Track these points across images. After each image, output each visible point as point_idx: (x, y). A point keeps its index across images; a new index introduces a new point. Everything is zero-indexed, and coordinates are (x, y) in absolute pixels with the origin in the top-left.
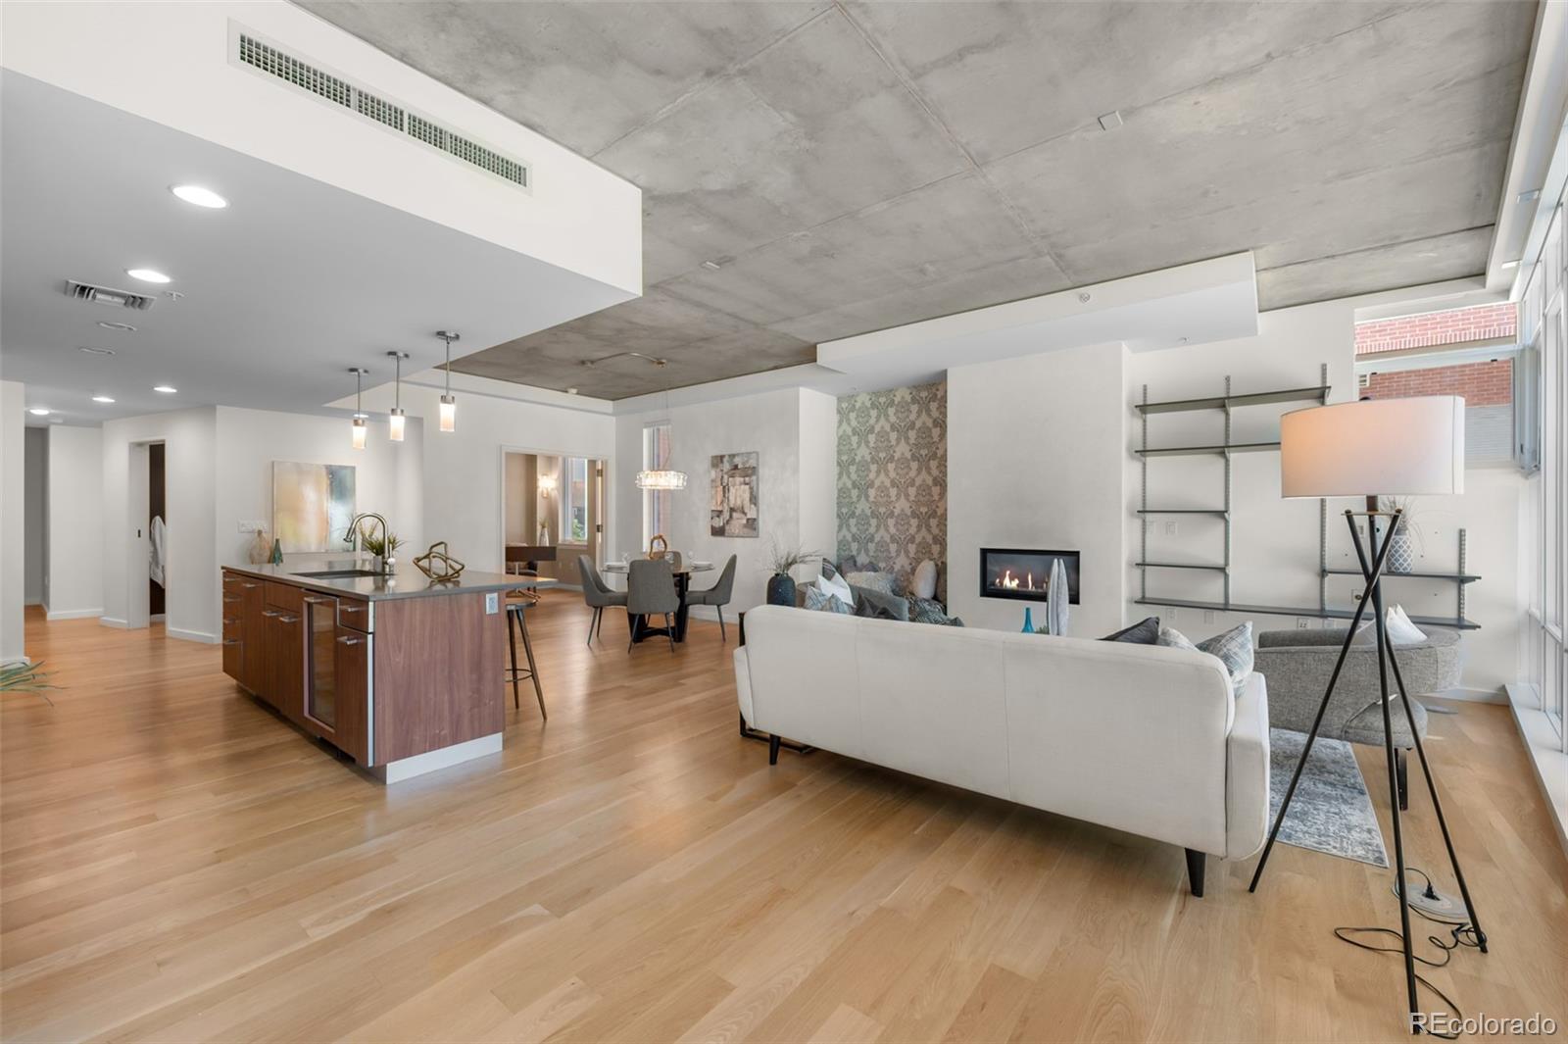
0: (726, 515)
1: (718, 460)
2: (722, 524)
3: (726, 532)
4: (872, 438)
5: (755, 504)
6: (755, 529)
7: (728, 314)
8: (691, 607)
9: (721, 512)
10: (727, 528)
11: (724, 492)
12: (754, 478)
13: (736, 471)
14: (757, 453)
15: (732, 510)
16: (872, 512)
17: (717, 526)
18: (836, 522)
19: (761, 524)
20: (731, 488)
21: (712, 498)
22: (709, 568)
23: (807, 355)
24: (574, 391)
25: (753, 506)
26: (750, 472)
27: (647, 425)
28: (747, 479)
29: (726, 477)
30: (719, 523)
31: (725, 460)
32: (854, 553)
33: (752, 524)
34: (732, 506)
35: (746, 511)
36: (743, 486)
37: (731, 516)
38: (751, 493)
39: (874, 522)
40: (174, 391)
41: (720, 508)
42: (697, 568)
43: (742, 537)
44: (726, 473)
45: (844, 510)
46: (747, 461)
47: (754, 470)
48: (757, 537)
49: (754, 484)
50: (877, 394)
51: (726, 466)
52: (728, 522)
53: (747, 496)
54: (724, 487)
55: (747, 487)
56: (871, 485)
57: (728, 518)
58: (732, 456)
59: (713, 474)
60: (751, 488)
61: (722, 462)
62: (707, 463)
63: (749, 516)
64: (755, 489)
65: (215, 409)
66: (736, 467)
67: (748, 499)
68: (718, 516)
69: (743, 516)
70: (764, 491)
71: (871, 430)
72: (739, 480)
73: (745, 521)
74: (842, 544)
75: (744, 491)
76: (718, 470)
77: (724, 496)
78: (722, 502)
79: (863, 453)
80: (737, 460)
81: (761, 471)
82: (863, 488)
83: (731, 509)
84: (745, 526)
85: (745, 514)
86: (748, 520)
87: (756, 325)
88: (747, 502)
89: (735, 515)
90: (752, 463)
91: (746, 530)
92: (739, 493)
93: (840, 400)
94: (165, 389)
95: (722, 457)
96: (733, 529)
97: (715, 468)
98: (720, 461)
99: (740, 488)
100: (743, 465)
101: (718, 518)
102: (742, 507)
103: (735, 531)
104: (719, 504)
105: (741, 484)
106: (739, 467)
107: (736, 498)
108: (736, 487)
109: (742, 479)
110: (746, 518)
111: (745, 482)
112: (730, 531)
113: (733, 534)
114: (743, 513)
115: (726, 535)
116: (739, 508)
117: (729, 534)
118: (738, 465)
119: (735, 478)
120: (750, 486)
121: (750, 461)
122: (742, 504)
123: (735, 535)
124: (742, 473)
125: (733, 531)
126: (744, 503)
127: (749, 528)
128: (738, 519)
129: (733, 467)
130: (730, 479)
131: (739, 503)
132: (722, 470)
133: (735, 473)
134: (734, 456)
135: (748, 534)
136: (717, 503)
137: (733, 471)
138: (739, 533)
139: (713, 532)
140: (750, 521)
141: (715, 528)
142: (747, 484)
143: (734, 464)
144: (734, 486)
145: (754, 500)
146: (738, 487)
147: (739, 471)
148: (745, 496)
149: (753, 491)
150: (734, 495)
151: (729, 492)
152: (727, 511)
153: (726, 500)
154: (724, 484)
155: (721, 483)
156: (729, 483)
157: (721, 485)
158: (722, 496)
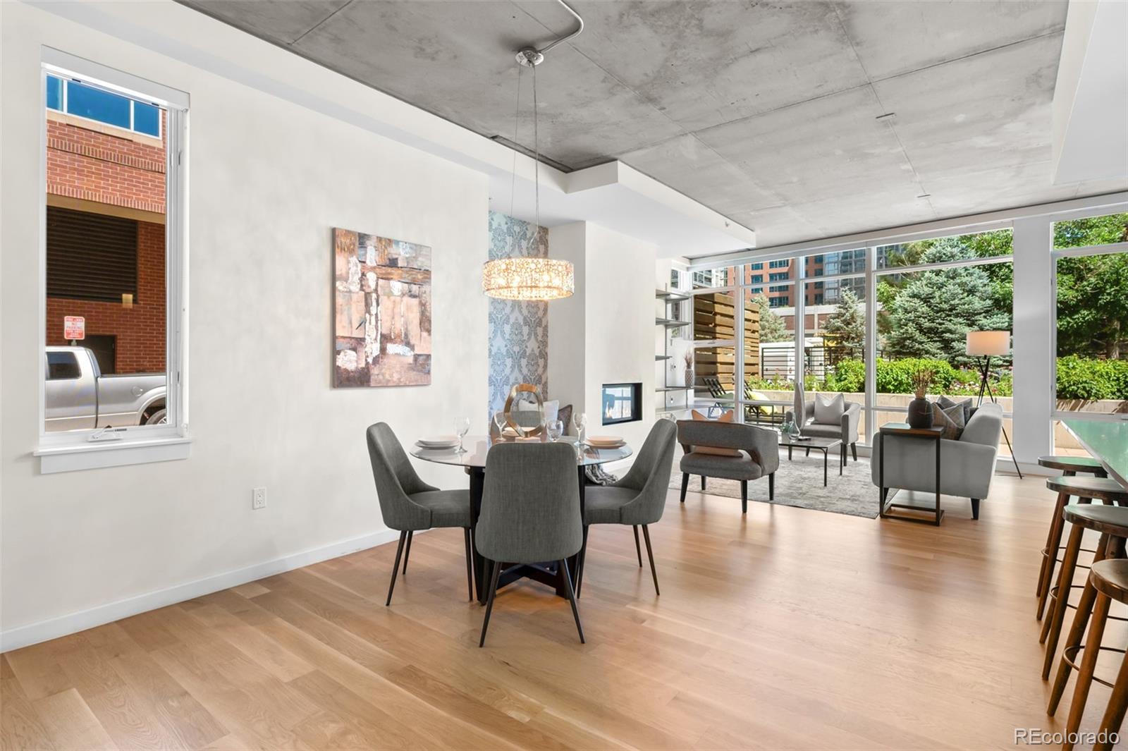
0: (373, 348)
1: (348, 240)
2: (363, 365)
3: (372, 377)
5: (428, 332)
6: (427, 372)
9: (361, 341)
10: (375, 371)
11: (367, 305)
12: (425, 288)
13: (393, 270)
14: (431, 248)
15: (385, 339)
17: (350, 367)
20: (383, 299)
21: (336, 311)
25: (425, 334)
26: (419, 277)
28: (415, 288)
29: (371, 277)
30: (352, 362)
31: (369, 243)
33: (422, 364)
34: (385, 332)
35: (412, 342)
36: (406, 299)
38: (423, 313)
41: (357, 334)
43: (403, 386)
44: (373, 269)
46: (415, 258)
47: (425, 276)
48: (427, 386)
49: (427, 298)
51: (372, 256)
52: (376, 360)
53: (415, 317)
54: (367, 295)
55: (415, 301)
57: (376, 352)
58: (384, 241)
59: (340, 264)
60: (423, 305)
61: (362, 245)
63: (417, 351)
64: (428, 308)
66: (393, 263)
67: (417, 321)
68: (354, 349)
69: (408, 349)
72: (397, 286)
73: (411, 360)
75: (409, 308)
76: (351, 259)
78: (362, 323)
80: (394, 251)
81: (435, 279)
83: (382, 335)
84: (410, 368)
85: (412, 348)
86: (416, 357)
88: (414, 328)
89: (392, 348)
90: (424, 262)
91: (413, 374)
95: (362, 239)
96: (388, 372)
97: (346, 255)
98: (357, 244)
99: (402, 301)
100: (408, 262)
101: (354, 353)
102: (406, 335)
103: (391, 376)
104: (356, 324)
105: (403, 295)
106: (399, 265)
107: (393, 318)
108: (392, 298)
109: (406, 285)
110: (412, 353)
111: (410, 291)
112: (381, 377)
113: (389, 381)
114: (408, 344)
115: (372, 384)
116: (399, 336)
117: (380, 382)
118: (397, 259)
119: (392, 282)
120: (420, 302)
121: (420, 259)
122: (407, 329)
123: (389, 384)
124: (404, 275)
125: (387, 377)
126: (409, 328)
127: (418, 371)
128: (397, 354)
129: (388, 262)
130: (381, 282)
131: (399, 326)
132: (364, 262)
133: (390, 274)
134: (390, 242)
135: (416, 381)
136: (351, 323)
137: (389, 270)
138: (399, 379)
139: (342, 379)
140: (421, 360)
141: (346, 370)
142: (415, 296)
143: (390, 256)
144: (389, 297)
145: (427, 325)
146: (399, 299)
147: (400, 271)
148: (411, 316)
149: (425, 309)
150: (390, 312)
151: (378, 305)
152: (376, 339)
153: (373, 319)
154: (368, 290)
155: (362, 286)
156: (379, 289)
157: (362, 289)
158: (363, 312)
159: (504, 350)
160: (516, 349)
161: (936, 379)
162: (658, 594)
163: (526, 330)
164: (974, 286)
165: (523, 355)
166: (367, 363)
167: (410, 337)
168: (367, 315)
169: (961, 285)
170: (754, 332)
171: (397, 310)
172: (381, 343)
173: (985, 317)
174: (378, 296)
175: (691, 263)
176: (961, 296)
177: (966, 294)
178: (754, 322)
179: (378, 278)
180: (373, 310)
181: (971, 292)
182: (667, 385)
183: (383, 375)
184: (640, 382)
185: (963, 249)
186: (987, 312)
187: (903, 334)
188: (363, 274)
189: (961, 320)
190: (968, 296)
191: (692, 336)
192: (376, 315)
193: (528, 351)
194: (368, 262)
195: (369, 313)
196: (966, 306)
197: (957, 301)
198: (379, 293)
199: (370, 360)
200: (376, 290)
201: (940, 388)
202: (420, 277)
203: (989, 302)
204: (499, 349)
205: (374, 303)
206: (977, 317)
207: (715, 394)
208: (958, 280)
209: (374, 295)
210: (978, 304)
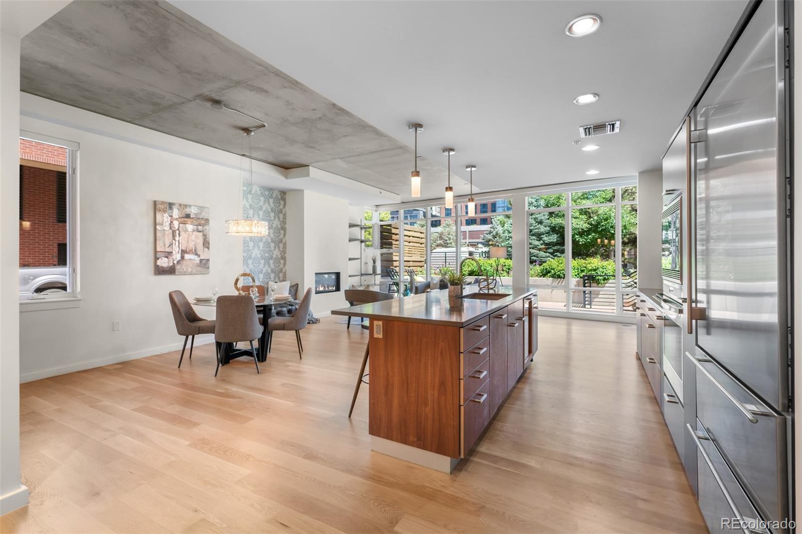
0: (177, 256)
1: (163, 206)
2: (171, 264)
3: (177, 270)
5: (208, 248)
6: (208, 268)
9: (170, 253)
10: (178, 267)
11: (174, 236)
12: (207, 227)
13: (188, 219)
14: (209, 208)
15: (184, 252)
17: (164, 265)
19: (213, 263)
20: (182, 233)
21: (157, 239)
25: (206, 249)
26: (202, 223)
28: (200, 228)
29: (176, 224)
30: (165, 263)
31: (174, 207)
33: (204, 264)
34: (183, 249)
35: (199, 253)
36: (195, 233)
37: (183, 257)
38: (205, 239)
41: (168, 250)
43: (194, 274)
44: (177, 219)
46: (200, 213)
47: (206, 221)
48: (208, 274)
49: (207, 232)
51: (176, 213)
52: (178, 262)
53: (200, 241)
54: (174, 232)
55: (201, 234)
57: (179, 258)
58: (183, 206)
59: (157, 217)
60: (205, 236)
61: (171, 208)
63: (202, 257)
64: (209, 237)
66: (188, 216)
67: (201, 243)
68: (167, 257)
69: (196, 257)
70: (212, 239)
72: (190, 227)
73: (197, 262)
75: (197, 237)
76: (165, 215)
77: (172, 239)
78: (171, 245)
80: (188, 211)
81: (213, 223)
83: (182, 250)
84: (198, 265)
85: (199, 256)
86: (201, 261)
88: (200, 247)
89: (187, 256)
91: (199, 269)
95: (171, 205)
96: (185, 268)
97: (162, 213)
98: (168, 208)
99: (193, 234)
100: (196, 216)
101: (167, 259)
102: (195, 250)
103: (187, 269)
104: (167, 245)
105: (194, 231)
106: (191, 217)
107: (188, 242)
108: (187, 233)
109: (195, 226)
110: (199, 258)
111: (197, 229)
112: (181, 270)
113: (186, 272)
114: (196, 254)
115: (177, 273)
116: (192, 250)
117: (181, 272)
118: (190, 214)
119: (187, 225)
120: (203, 234)
121: (203, 214)
122: (195, 247)
123: (187, 273)
124: (194, 221)
125: (185, 270)
126: (197, 247)
127: (202, 267)
128: (190, 259)
129: (185, 216)
130: (181, 225)
131: (191, 246)
132: (172, 216)
133: (187, 221)
134: (186, 206)
135: (201, 272)
136: (165, 245)
137: (186, 219)
138: (192, 271)
139: (159, 271)
140: (204, 262)
141: (162, 267)
142: (200, 232)
143: (186, 213)
144: (185, 232)
145: (207, 245)
146: (191, 233)
147: (192, 220)
148: (198, 241)
149: (206, 237)
150: (186, 239)
151: (180, 236)
152: (178, 252)
153: (177, 243)
154: (174, 229)
155: (171, 227)
156: (180, 229)
157: (171, 229)
158: (171, 240)
159: (259, 256)
160: (267, 255)
161: (504, 269)
162: (301, 358)
163: (272, 245)
164: (541, 220)
165: (271, 258)
166: (174, 264)
167: (197, 251)
168: (174, 241)
169: (535, 219)
170: (421, 244)
171: (190, 239)
172: (181, 254)
173: (546, 236)
174: (180, 232)
175: (377, 208)
176: (535, 225)
177: (537, 224)
178: (422, 238)
179: (179, 223)
180: (177, 238)
181: (541, 222)
182: (362, 273)
183: (183, 269)
184: (338, 271)
185: (537, 199)
186: (547, 233)
187: (507, 244)
188: (171, 222)
189: (534, 237)
190: (538, 225)
191: (379, 247)
192: (179, 241)
193: (274, 256)
194: (174, 216)
195: (176, 241)
196: (537, 230)
197: (532, 228)
198: (180, 230)
199: (175, 262)
200: (178, 229)
201: (505, 274)
202: (203, 222)
203: (548, 229)
204: (256, 255)
205: (178, 235)
206: (542, 236)
207: (392, 278)
208: (533, 216)
209: (177, 232)
210: (543, 229)
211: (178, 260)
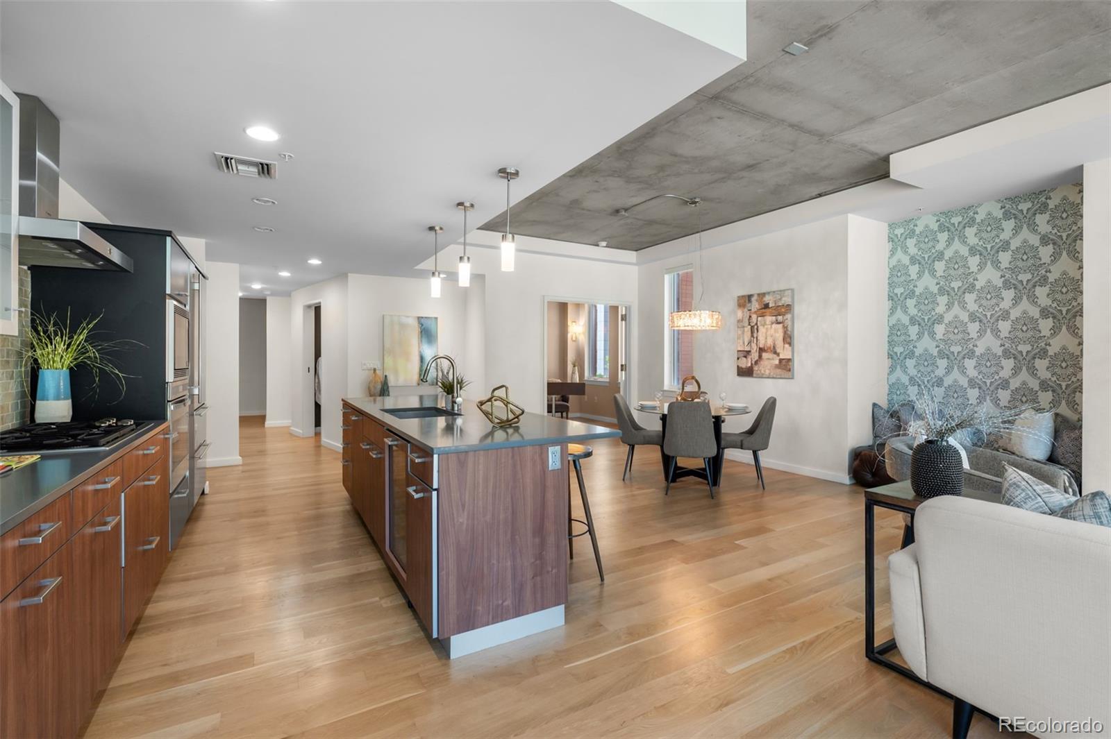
0: (755, 356)
1: (745, 301)
2: (749, 365)
3: (754, 372)
4: (940, 267)
5: (790, 344)
6: (790, 370)
7: (792, 126)
8: (726, 450)
9: (749, 352)
10: (756, 368)
11: (752, 332)
12: (788, 316)
13: (767, 310)
14: (792, 290)
15: (761, 350)
16: (939, 352)
17: (744, 366)
18: (887, 363)
19: (796, 365)
20: (761, 328)
21: (738, 338)
22: (744, 411)
23: (877, 171)
24: (604, 244)
25: (787, 346)
26: (781, 310)
27: (669, 271)
28: (780, 318)
29: (754, 317)
30: (746, 363)
31: (753, 299)
32: (913, 398)
33: (786, 366)
34: (761, 346)
35: (778, 351)
36: (774, 326)
37: (760, 357)
38: (785, 333)
39: (942, 363)
40: (320, 262)
41: (747, 349)
42: (730, 410)
43: (773, 378)
44: (755, 312)
45: (899, 350)
46: (780, 299)
47: (788, 308)
48: (792, 378)
49: (789, 323)
50: (947, 214)
51: (755, 305)
52: (756, 362)
53: (780, 335)
54: (752, 327)
55: (781, 325)
56: (940, 319)
57: (757, 358)
58: (761, 295)
59: (740, 314)
60: (785, 328)
61: (750, 301)
62: (732, 304)
63: (781, 357)
64: (789, 329)
65: (347, 277)
66: (766, 306)
67: (781, 338)
68: (745, 357)
69: (775, 356)
70: (799, 330)
71: (940, 256)
72: (769, 319)
73: (777, 362)
74: (893, 388)
75: (776, 331)
76: (746, 310)
77: (752, 336)
78: (750, 343)
79: (927, 283)
80: (767, 299)
81: (797, 309)
82: (926, 325)
83: (760, 349)
84: (777, 367)
85: (777, 354)
86: (781, 360)
87: (821, 136)
88: (780, 343)
89: (765, 355)
90: (786, 300)
91: (779, 371)
92: (770, 332)
93: (892, 226)
94: (315, 262)
95: (750, 297)
96: (763, 369)
97: (742, 308)
98: (747, 301)
99: (771, 327)
100: (776, 303)
101: (745, 359)
102: (774, 347)
103: (765, 371)
104: (746, 344)
105: (772, 323)
106: (770, 306)
107: (766, 338)
108: (766, 327)
109: (774, 317)
110: (778, 358)
111: (777, 320)
112: (759, 372)
113: (763, 374)
114: (775, 353)
115: (754, 375)
116: (770, 348)
117: (758, 374)
118: (768, 303)
119: (765, 317)
120: (784, 326)
121: (784, 299)
122: (774, 344)
123: (764, 376)
124: (774, 311)
125: (762, 372)
126: (776, 343)
127: (783, 369)
128: (768, 359)
129: (763, 306)
130: (759, 318)
131: (770, 342)
132: (750, 310)
133: (765, 313)
134: (764, 295)
135: (781, 375)
136: (744, 343)
137: (763, 310)
138: (770, 374)
139: (740, 372)
140: (784, 362)
141: (742, 368)
142: (780, 323)
143: (765, 303)
144: (764, 326)
145: (788, 340)
146: (769, 326)
147: (771, 310)
148: (777, 335)
149: (787, 330)
150: (764, 335)
151: (758, 331)
152: (756, 351)
153: (755, 339)
154: (753, 325)
155: (749, 323)
156: (758, 323)
157: (749, 325)
158: (750, 337)
166: (752, 364)
167: (777, 348)
168: (752, 338)
171: (768, 333)
172: (759, 353)
174: (758, 327)
179: (758, 317)
180: (755, 336)
183: (760, 371)
188: (750, 317)
192: (757, 337)
194: (752, 309)
198: (759, 325)
199: (753, 363)
200: (756, 324)
202: (783, 310)
204: (989, 349)
205: (756, 331)
209: (756, 327)
211: (756, 359)
